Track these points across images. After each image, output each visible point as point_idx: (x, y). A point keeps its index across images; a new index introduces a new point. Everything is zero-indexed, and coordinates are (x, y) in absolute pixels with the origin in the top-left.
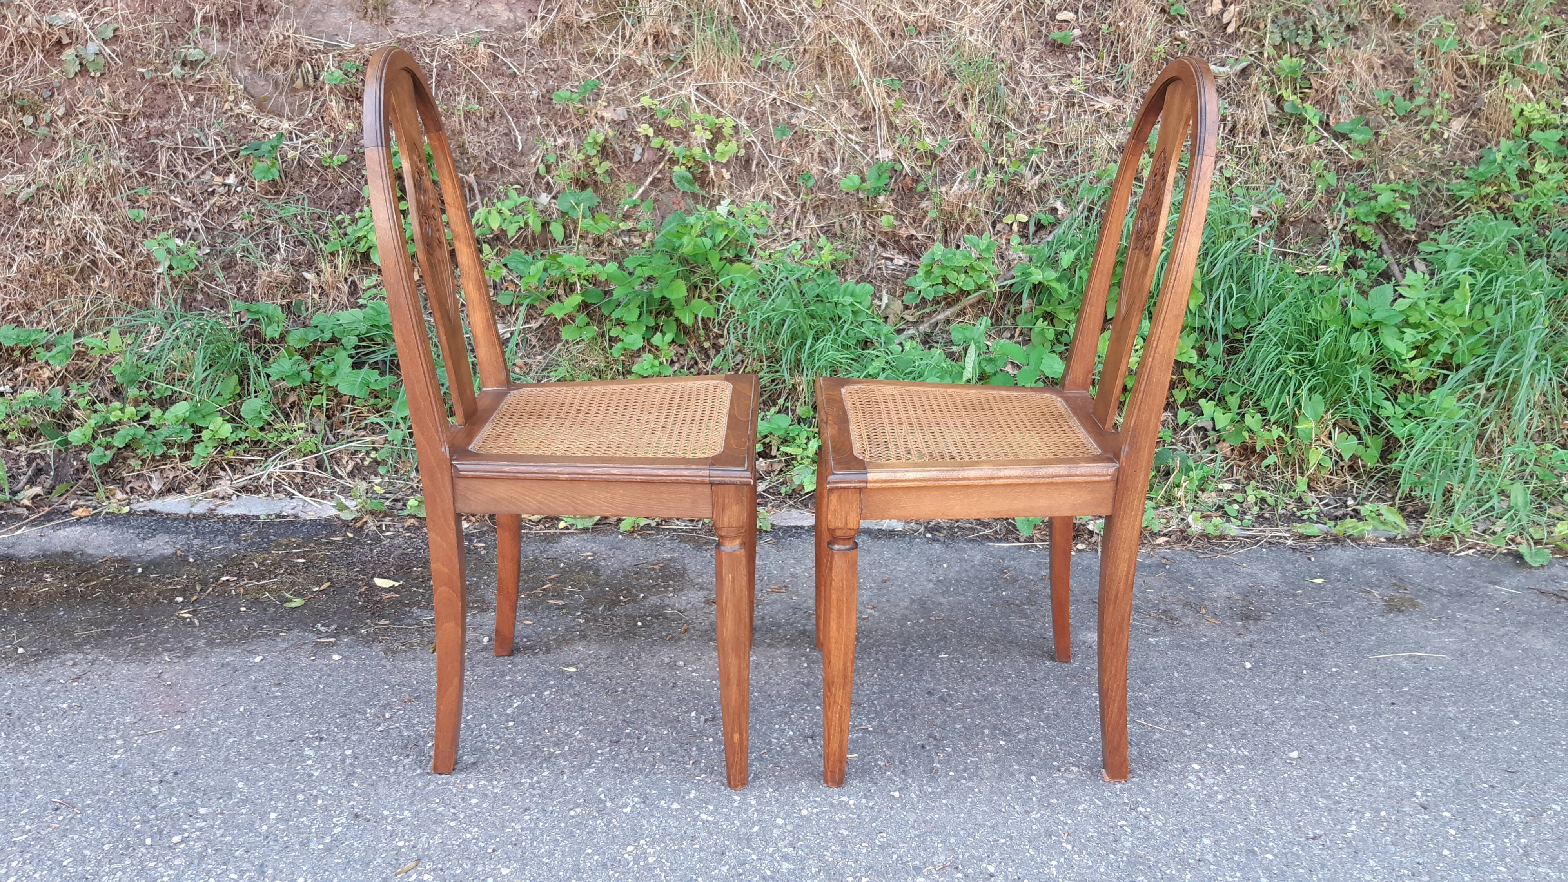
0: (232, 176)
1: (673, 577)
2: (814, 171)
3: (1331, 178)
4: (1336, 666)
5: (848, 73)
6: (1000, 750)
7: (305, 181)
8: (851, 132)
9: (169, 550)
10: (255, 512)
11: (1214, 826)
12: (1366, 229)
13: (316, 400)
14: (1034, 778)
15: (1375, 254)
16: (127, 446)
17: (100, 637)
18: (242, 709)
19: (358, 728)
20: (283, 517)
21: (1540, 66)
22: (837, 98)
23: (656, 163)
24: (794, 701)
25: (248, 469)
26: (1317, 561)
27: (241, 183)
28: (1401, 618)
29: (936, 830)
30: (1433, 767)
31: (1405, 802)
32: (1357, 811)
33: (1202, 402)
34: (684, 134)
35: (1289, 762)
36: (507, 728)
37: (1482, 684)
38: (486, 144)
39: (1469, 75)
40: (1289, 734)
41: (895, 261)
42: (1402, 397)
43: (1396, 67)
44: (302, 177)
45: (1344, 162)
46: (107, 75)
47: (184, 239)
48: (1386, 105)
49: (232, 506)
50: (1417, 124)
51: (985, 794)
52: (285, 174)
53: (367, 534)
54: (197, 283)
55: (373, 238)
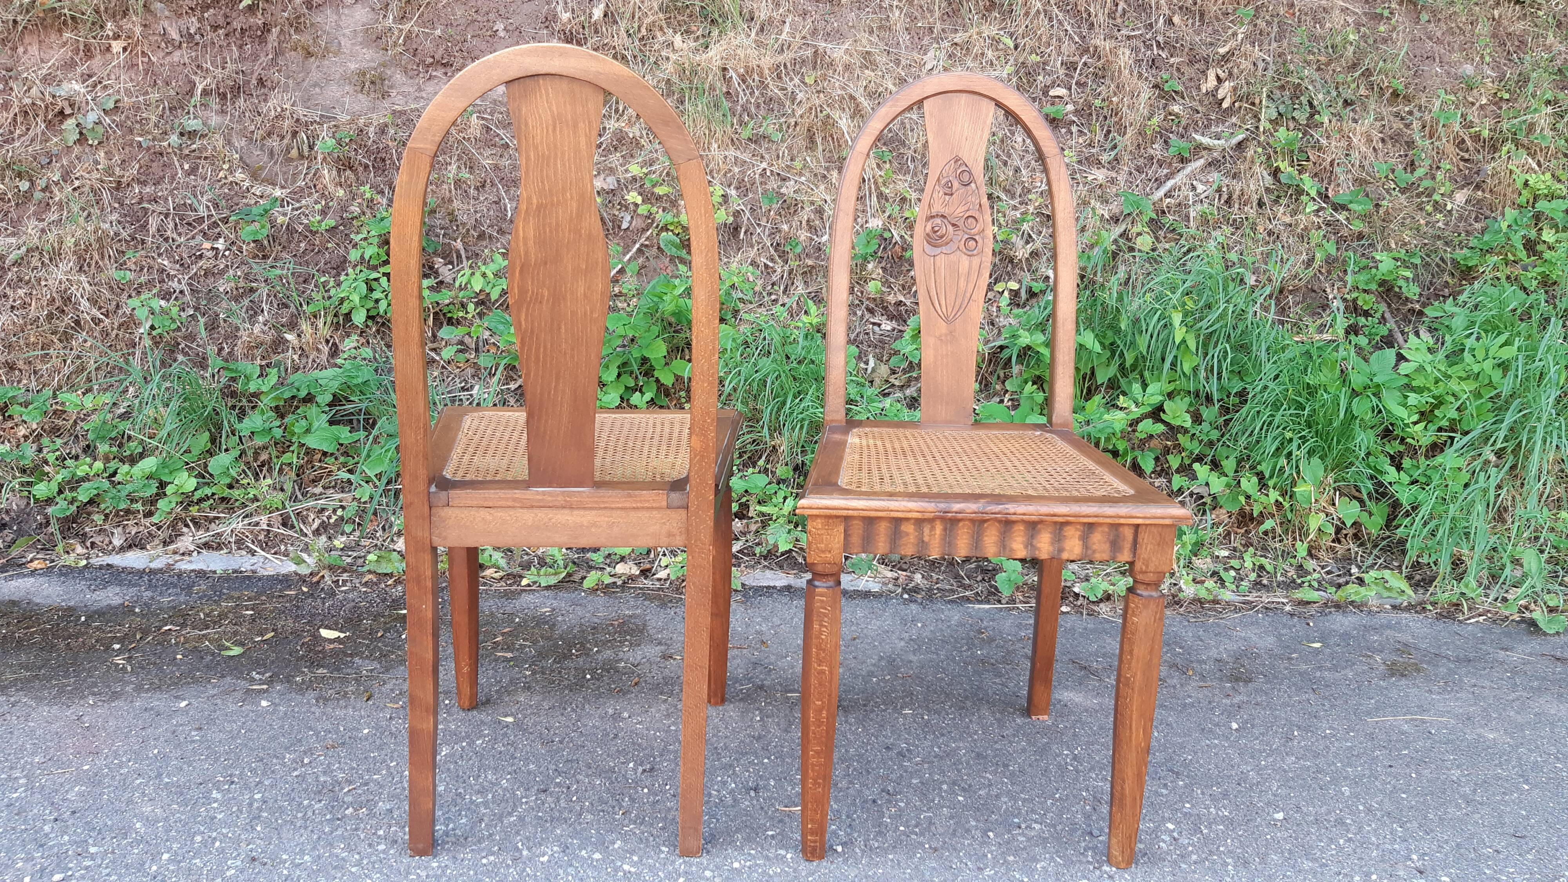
0: (221, 240)
1: (631, 632)
2: (802, 238)
3: (1331, 248)
4: (1331, 728)
5: (840, 146)
6: (958, 806)
7: (293, 245)
9: (116, 601)
10: (212, 567)
12: (1367, 297)
13: (286, 458)
14: (991, 834)
15: (1377, 322)
16: (92, 501)
17: (28, 680)
18: (156, 751)
19: (273, 772)
20: (241, 572)
21: (1544, 138)
22: (828, 169)
23: (644, 230)
24: (742, 753)
25: (212, 526)
26: (1315, 626)
27: (229, 248)
28: (1403, 682)
30: (1432, 831)
31: (1400, 866)
32: (1346, 875)
33: (1196, 466)
34: (673, 203)
35: (1273, 825)
37: (1489, 747)
38: (476, 212)
39: (1471, 149)
40: (1275, 795)
41: (883, 327)
42: (1407, 463)
43: (1396, 141)
44: (290, 242)
45: (1345, 232)
46: (105, 144)
47: (168, 300)
48: (1386, 177)
49: (190, 562)
50: (1419, 195)
51: (936, 850)
52: (273, 238)
53: (323, 589)
54: (179, 344)
55: (356, 298)
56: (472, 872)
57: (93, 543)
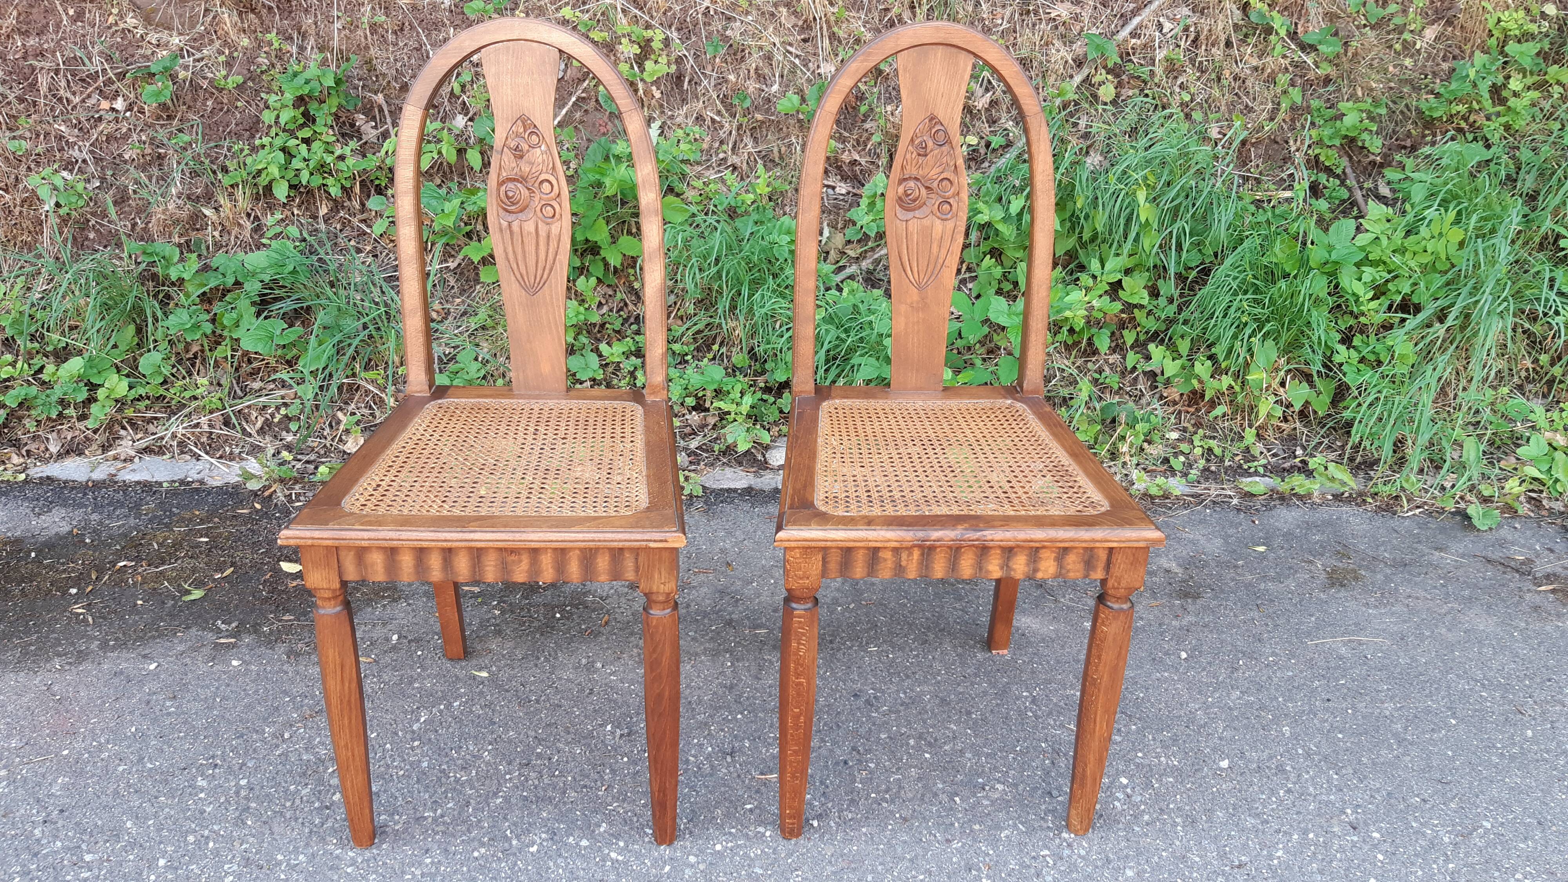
0: (120, 100)
2: (751, 89)
3: (1296, 95)
4: (1274, 654)
6: (925, 765)
7: (198, 104)
8: (791, 45)
9: (65, 528)
10: (158, 477)
11: (1139, 854)
12: (1330, 152)
13: (220, 351)
14: (957, 799)
15: (1338, 182)
16: (21, 405)
18: (133, 729)
19: (255, 751)
20: (188, 483)
22: (775, 5)
23: (581, 81)
24: (715, 709)
25: (151, 428)
26: (1261, 524)
27: (130, 108)
28: (1343, 593)
29: (853, 865)
30: (1365, 777)
31: (1335, 821)
32: (1285, 832)
33: (1151, 347)
34: (610, 48)
35: (1217, 774)
36: (413, 748)
37: (1421, 674)
38: (396, 60)
40: (1220, 739)
41: (838, 190)
42: (1357, 341)
44: (195, 100)
45: (1311, 76)
47: (71, 171)
48: (1358, 12)
49: (133, 470)
50: (1388, 33)
51: (905, 820)
52: (177, 97)
53: (276, 505)
54: (88, 221)
55: (274, 171)
56: (465, 869)
57: (28, 451)
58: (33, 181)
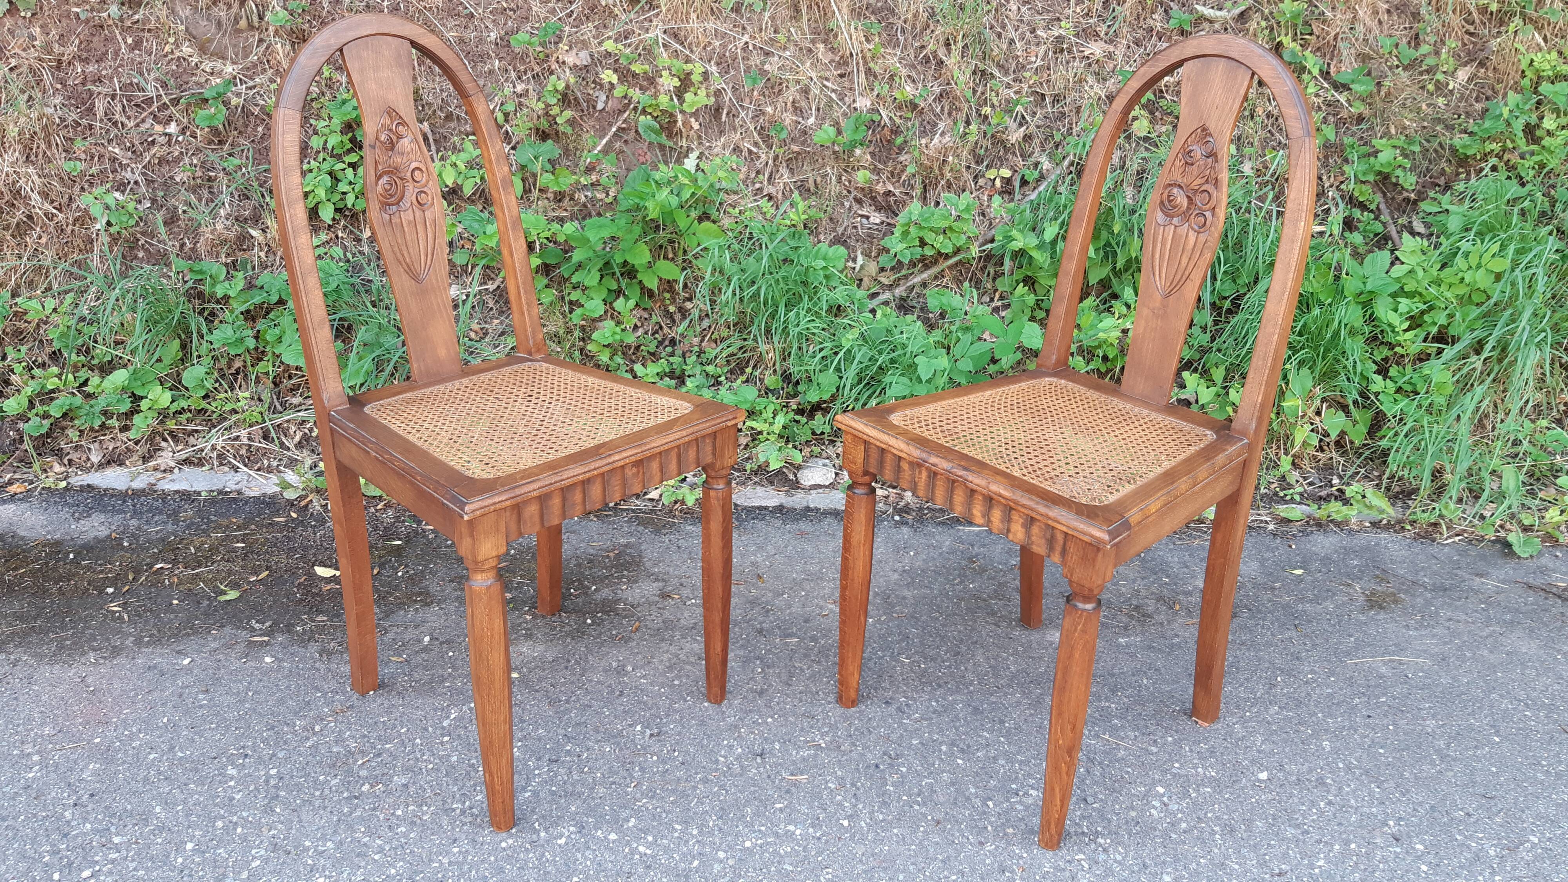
0: (173, 124)
1: (627, 566)
2: (788, 121)
3: (1329, 132)
4: (1312, 672)
5: (825, 14)
6: (957, 771)
7: (250, 129)
8: (827, 79)
9: (103, 532)
10: (196, 487)
11: (1176, 860)
12: (1364, 187)
13: (261, 367)
14: (990, 803)
15: (1372, 216)
16: (65, 415)
17: (26, 634)
18: (165, 720)
19: (285, 742)
20: (226, 493)
21: (1553, 13)
22: (813, 42)
23: (621, 112)
24: (746, 712)
25: (192, 440)
26: (1297, 549)
27: (183, 132)
28: (1382, 616)
29: (884, 865)
30: (1408, 791)
31: (1377, 832)
32: (1326, 843)
33: (1186, 375)
34: (650, 81)
35: (1256, 785)
36: (442, 743)
37: (1463, 693)
38: (442, 90)
39: (1478, 21)
40: (1259, 752)
41: (872, 220)
42: (1393, 371)
43: (1402, 12)
44: (246, 126)
45: (1344, 114)
46: (39, 16)
47: (123, 192)
48: (1390, 53)
49: (173, 480)
50: (1421, 74)
51: (938, 822)
52: (229, 122)
53: (312, 514)
54: (138, 240)
55: (321, 193)
56: (492, 858)
57: (70, 461)
58: (85, 200)
